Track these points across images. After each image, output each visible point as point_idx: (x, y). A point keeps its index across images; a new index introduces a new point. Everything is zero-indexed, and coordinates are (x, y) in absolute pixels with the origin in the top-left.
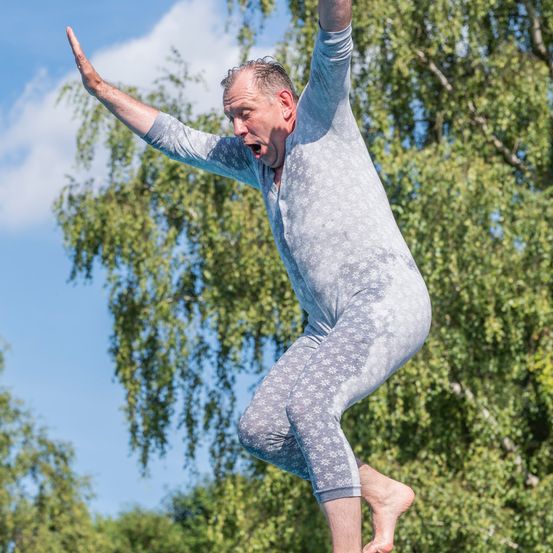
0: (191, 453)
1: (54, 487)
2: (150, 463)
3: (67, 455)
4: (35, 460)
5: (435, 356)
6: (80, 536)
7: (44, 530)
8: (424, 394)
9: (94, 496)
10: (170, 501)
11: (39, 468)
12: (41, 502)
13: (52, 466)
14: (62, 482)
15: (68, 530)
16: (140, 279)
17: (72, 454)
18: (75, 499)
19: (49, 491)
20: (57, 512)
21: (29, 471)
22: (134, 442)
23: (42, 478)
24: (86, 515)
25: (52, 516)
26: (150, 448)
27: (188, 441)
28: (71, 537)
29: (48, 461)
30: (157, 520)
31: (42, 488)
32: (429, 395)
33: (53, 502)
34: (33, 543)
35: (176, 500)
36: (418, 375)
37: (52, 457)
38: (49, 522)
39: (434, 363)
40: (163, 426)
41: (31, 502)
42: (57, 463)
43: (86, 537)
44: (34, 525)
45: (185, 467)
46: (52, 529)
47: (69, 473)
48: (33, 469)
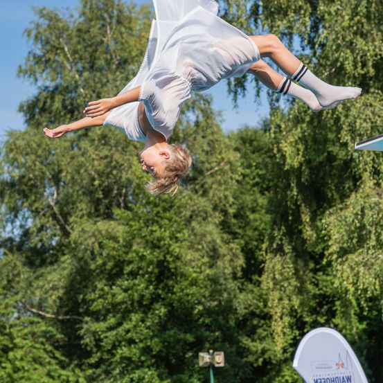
0: (258, 94)
1: (203, 117)
2: (238, 101)
3: (209, 100)
4: (194, 103)
5: (377, 40)
6: (217, 140)
7: (199, 138)
8: (371, 60)
9: (224, 120)
10: (262, 123)
11: (196, 107)
12: (197, 124)
13: (203, 106)
14: (207, 114)
15: (210, 137)
16: (230, 7)
17: (212, 99)
18: (215, 122)
19: (201, 119)
20: (205, 129)
21: (191, 109)
22: (230, 91)
23: (198, 112)
24: (220, 130)
25: (203, 131)
26: (238, 93)
27: (256, 89)
28: (212, 141)
29: (200, 104)
30: (256, 132)
31: (197, 117)
32: (374, 60)
33: (203, 124)
34: (194, 144)
35: (264, 122)
36: (369, 50)
37: (202, 102)
38: (202, 134)
39: (376, 43)
40: (244, 82)
41: (193, 124)
42: (205, 104)
43: (220, 141)
44: (194, 136)
45: (255, 102)
46: (203, 137)
47: (210, 109)
48: (193, 108)
